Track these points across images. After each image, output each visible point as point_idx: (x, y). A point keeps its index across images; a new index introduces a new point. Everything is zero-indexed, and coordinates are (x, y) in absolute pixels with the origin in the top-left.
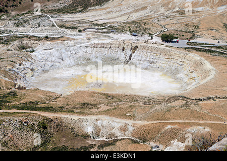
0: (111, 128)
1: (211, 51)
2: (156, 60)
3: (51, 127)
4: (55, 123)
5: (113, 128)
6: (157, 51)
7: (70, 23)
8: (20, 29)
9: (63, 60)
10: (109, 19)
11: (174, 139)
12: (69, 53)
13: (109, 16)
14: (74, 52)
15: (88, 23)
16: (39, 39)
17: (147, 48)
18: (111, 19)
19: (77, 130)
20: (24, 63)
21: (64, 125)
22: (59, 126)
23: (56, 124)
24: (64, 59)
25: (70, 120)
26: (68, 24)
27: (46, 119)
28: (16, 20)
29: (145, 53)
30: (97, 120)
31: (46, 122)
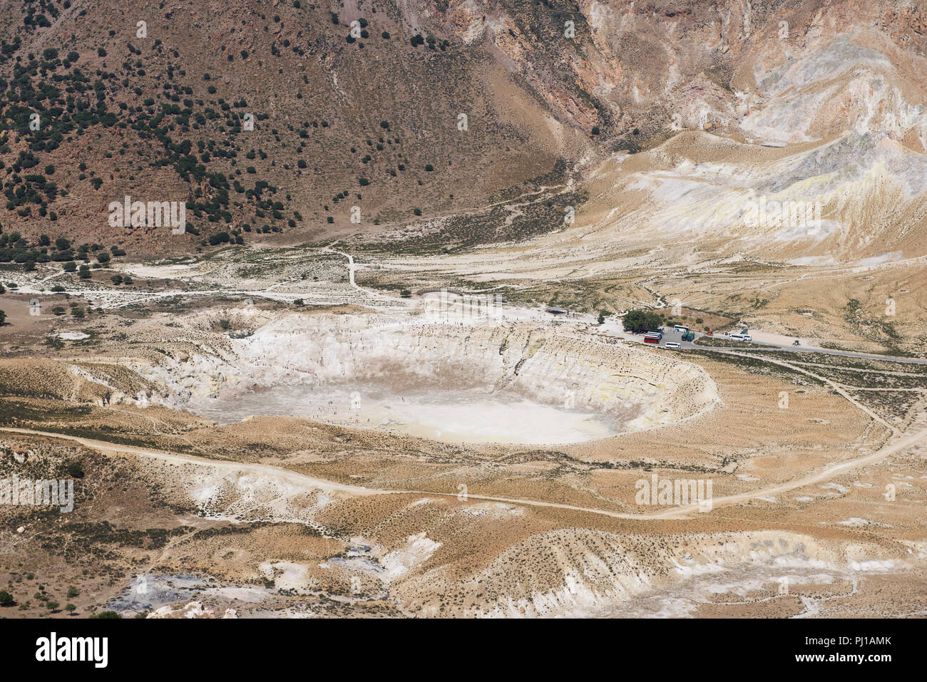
0: (271, 496)
1: (752, 362)
2: (585, 380)
3: (97, 476)
4: (113, 468)
5: (275, 497)
6: (595, 354)
7: (396, 277)
8: (247, 282)
9: (322, 364)
10: (516, 272)
11: (418, 530)
12: (346, 346)
13: (522, 265)
14: (360, 345)
15: (446, 278)
16: (278, 306)
17: (568, 346)
18: (521, 272)
19: (169, 490)
20: (196, 357)
21: (136, 477)
22: (122, 476)
23: (116, 471)
24: (324, 362)
25: (160, 464)
26: (386, 280)
27: (94, 455)
28: (252, 261)
29: (560, 357)
30: (240, 474)
31: (89, 463)
